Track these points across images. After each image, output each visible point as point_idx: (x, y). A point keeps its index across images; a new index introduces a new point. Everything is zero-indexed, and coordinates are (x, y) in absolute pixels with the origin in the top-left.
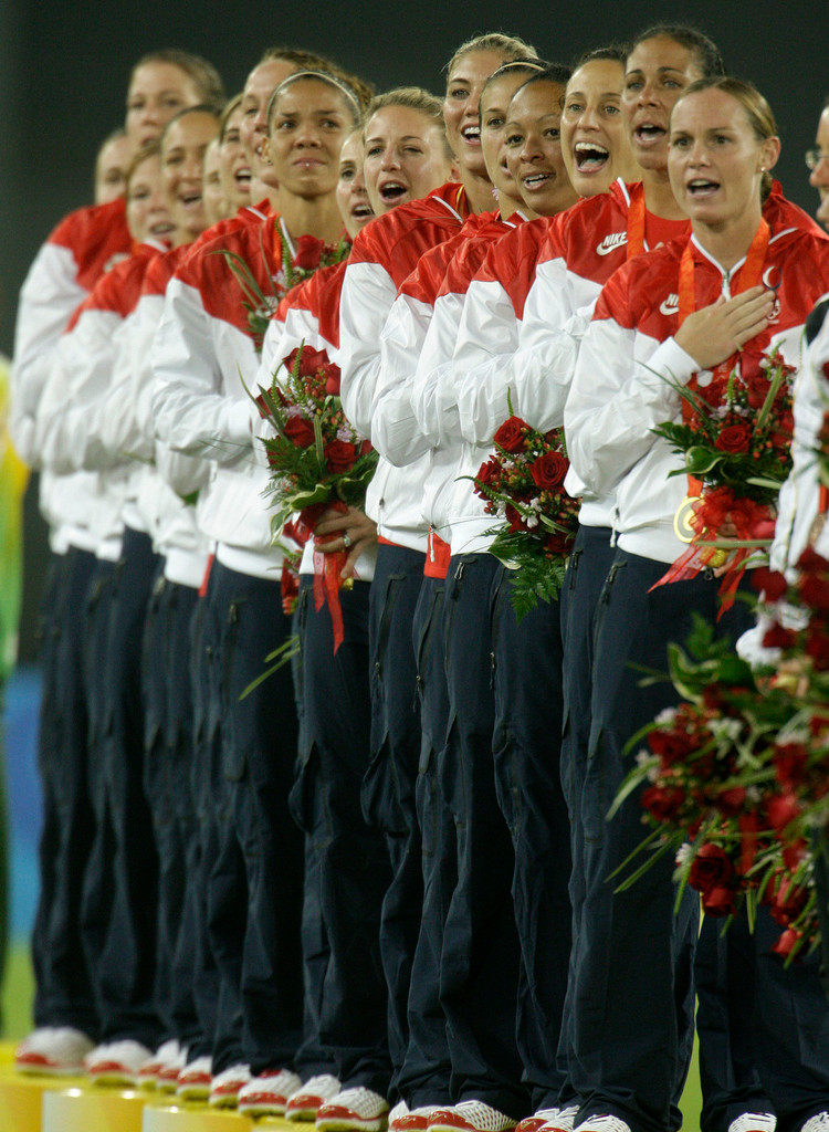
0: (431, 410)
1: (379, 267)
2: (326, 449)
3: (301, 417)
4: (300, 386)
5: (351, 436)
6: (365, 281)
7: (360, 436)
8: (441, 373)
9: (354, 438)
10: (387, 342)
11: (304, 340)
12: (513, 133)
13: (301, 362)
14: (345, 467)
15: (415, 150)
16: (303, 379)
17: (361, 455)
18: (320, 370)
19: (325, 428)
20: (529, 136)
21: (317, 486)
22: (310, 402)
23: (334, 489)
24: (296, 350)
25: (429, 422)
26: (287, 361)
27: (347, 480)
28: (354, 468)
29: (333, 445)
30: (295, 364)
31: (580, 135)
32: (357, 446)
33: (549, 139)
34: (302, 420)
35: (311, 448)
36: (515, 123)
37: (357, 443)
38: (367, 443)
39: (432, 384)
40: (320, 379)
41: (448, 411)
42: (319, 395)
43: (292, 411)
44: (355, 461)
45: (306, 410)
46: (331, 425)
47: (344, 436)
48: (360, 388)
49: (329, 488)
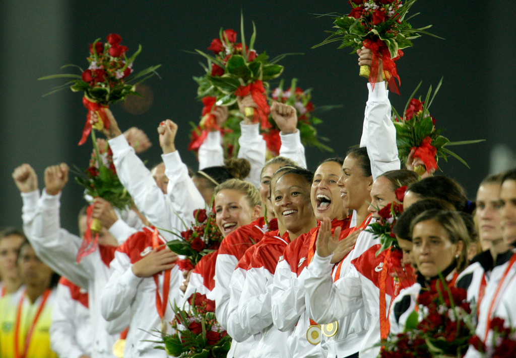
0: (245, 318)
1: (233, 257)
2: (207, 335)
3: (196, 322)
4: (195, 310)
5: (217, 329)
6: (227, 263)
7: (222, 329)
8: (249, 301)
9: (219, 330)
10: (233, 288)
11: (196, 290)
12: (277, 195)
13: (195, 299)
14: (216, 341)
15: (235, 207)
16: (196, 306)
17: (222, 337)
18: (203, 302)
19: (207, 326)
20: (285, 195)
21: (204, 350)
22: (199, 315)
23: (210, 352)
24: (192, 295)
25: (244, 323)
26: (189, 300)
27: (216, 347)
28: (219, 342)
29: (210, 333)
30: (193, 301)
31: (319, 191)
32: (220, 334)
33: (294, 197)
34: (196, 323)
35: (200, 335)
36: (279, 191)
37: (220, 332)
38: (225, 332)
39: (245, 306)
40: (204, 306)
41: (252, 318)
42: (203, 313)
43: (192, 319)
44: (220, 340)
45: (198, 319)
46: (209, 324)
47: (215, 329)
48: (225, 309)
49: (208, 351)
